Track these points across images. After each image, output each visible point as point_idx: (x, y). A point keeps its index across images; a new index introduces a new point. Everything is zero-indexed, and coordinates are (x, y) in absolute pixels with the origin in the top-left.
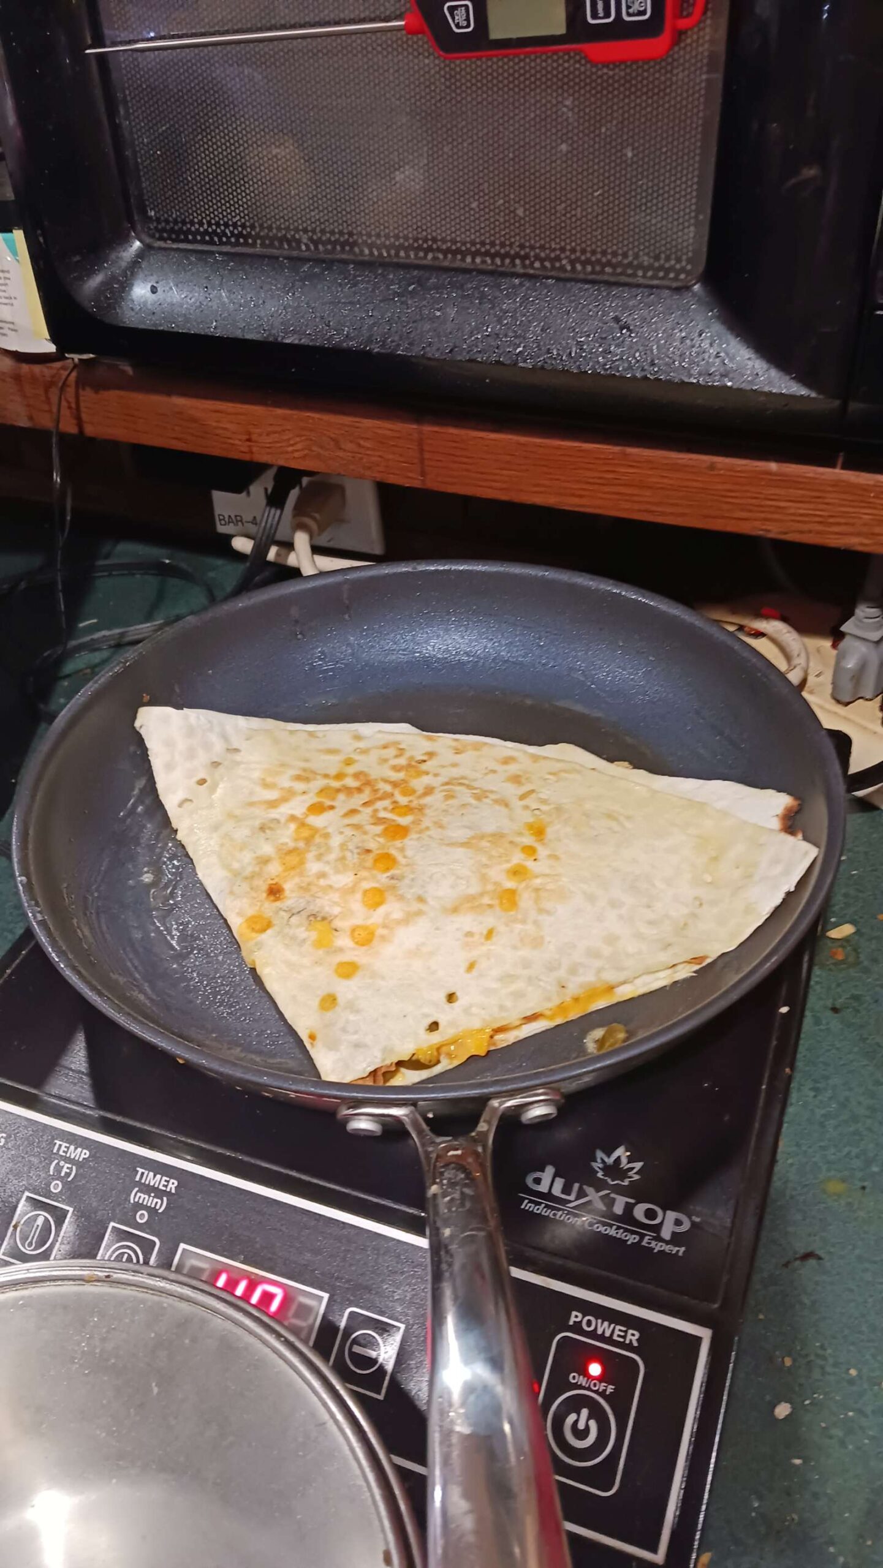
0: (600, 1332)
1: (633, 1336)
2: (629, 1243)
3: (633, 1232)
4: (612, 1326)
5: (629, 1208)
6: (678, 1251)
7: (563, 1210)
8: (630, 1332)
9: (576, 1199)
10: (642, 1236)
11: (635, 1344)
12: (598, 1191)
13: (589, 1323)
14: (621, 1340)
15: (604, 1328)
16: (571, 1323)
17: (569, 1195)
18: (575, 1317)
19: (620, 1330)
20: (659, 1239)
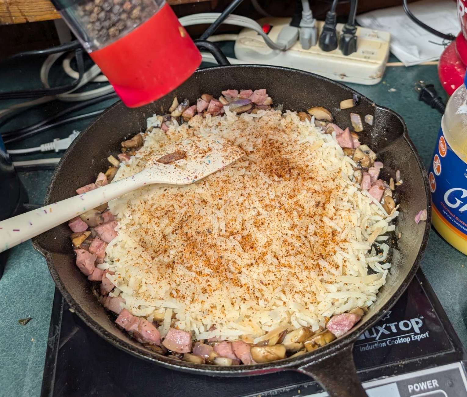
0: (422, 388)
1: (435, 383)
2: (408, 342)
3: (406, 337)
4: (425, 382)
5: (397, 327)
6: (426, 335)
7: (376, 343)
8: (433, 381)
9: (377, 334)
10: (410, 336)
11: (437, 385)
12: (382, 327)
13: (417, 388)
14: (432, 387)
15: (423, 386)
16: (410, 391)
17: (373, 334)
18: (410, 388)
19: (429, 383)
20: (416, 334)
